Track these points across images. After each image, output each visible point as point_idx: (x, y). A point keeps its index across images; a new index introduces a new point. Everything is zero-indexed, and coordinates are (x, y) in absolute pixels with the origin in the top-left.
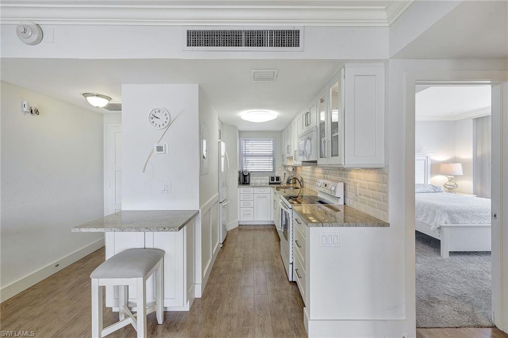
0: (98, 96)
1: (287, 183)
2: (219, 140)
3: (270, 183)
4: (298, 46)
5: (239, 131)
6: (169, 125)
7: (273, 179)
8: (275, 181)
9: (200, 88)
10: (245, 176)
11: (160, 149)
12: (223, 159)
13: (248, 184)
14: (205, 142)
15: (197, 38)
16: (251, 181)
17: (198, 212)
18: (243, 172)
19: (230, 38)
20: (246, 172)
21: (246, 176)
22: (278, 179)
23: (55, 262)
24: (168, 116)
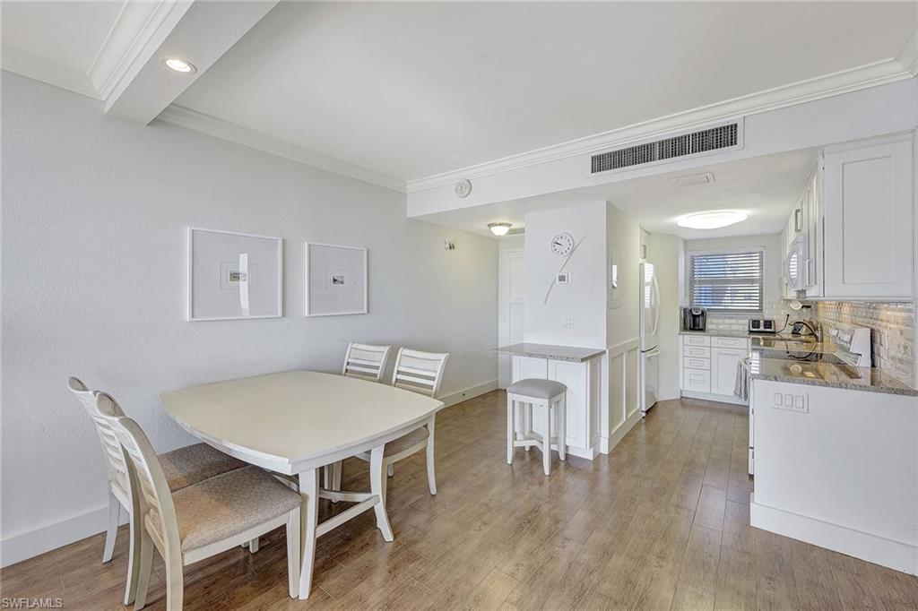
0: (500, 225)
1: (793, 333)
2: (641, 261)
3: (751, 332)
4: (736, 144)
5: (685, 241)
6: (572, 252)
7: (756, 323)
8: (762, 328)
9: (608, 203)
10: (695, 317)
11: (562, 278)
12: (647, 290)
13: (702, 330)
14: (615, 267)
15: (602, 163)
16: (709, 326)
17: (605, 352)
18: (691, 310)
19: (641, 154)
20: (697, 310)
21: (698, 316)
22: (768, 324)
23: (462, 391)
24: (571, 242)
